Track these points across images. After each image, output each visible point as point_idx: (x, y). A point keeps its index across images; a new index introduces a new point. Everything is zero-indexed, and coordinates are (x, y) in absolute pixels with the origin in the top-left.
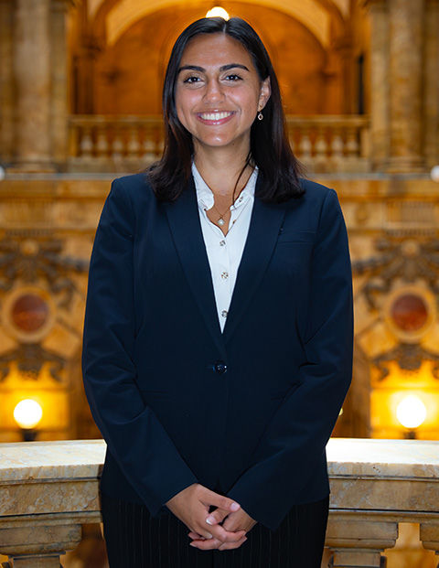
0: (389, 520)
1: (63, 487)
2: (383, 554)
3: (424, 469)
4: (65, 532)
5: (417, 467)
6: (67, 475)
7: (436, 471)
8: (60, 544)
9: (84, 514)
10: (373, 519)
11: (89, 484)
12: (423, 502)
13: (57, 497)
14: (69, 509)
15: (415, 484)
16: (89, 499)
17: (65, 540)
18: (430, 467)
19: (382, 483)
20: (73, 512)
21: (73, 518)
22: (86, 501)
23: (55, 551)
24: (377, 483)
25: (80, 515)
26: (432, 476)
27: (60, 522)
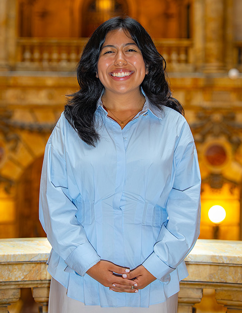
0: (197, 287)
1: (10, 267)
2: (194, 307)
3: (217, 258)
4: (11, 292)
5: (213, 257)
6: (12, 260)
7: (224, 259)
8: (8, 299)
9: (22, 283)
10: (188, 286)
11: (25, 265)
12: (217, 277)
13: (6, 272)
14: (13, 279)
15: (212, 267)
16: (25, 274)
17: (11, 297)
18: (221, 257)
19: (193, 266)
20: (15, 281)
21: (15, 285)
22: (23, 275)
23: (5, 304)
24: (190, 266)
25: (19, 283)
26: (222, 262)
27: (8, 287)
